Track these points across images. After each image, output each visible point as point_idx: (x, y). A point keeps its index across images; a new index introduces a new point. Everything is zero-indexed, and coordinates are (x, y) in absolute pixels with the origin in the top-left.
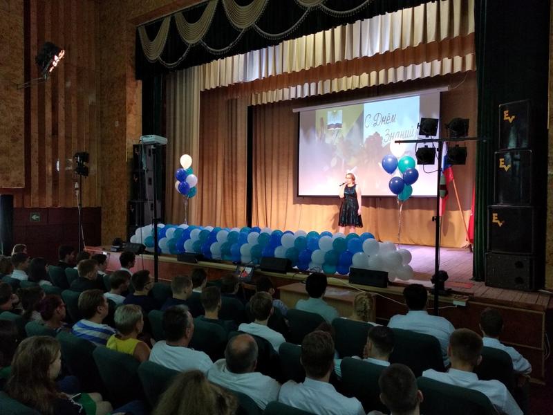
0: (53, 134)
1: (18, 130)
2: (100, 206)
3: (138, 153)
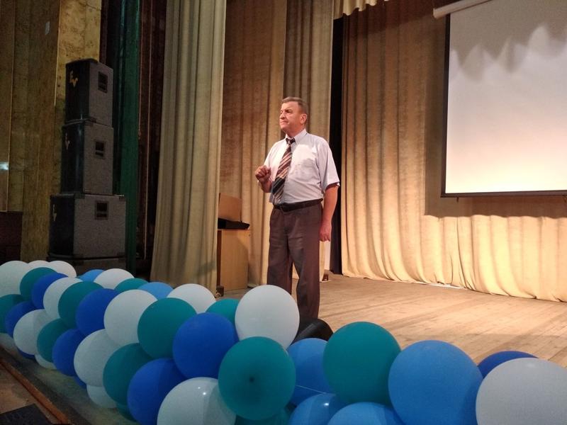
2: (18, 209)
3: (74, 82)
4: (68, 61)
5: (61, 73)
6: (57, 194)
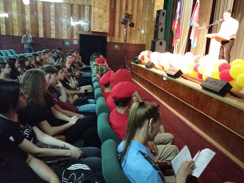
0: (126, 9)
1: (107, 7)
3: (158, 15)
6: (153, 40)
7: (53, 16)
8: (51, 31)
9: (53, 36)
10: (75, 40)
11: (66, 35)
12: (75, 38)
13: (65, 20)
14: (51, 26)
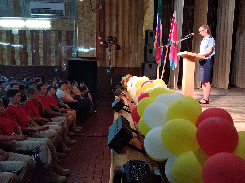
1: (93, 31)
2: (139, 67)
3: (146, 35)
4: (146, 30)
5: (144, 33)
6: (143, 63)
7: (42, 44)
8: (40, 59)
9: (42, 63)
10: (64, 66)
11: (55, 62)
12: (64, 64)
13: (53, 47)
14: (40, 54)
